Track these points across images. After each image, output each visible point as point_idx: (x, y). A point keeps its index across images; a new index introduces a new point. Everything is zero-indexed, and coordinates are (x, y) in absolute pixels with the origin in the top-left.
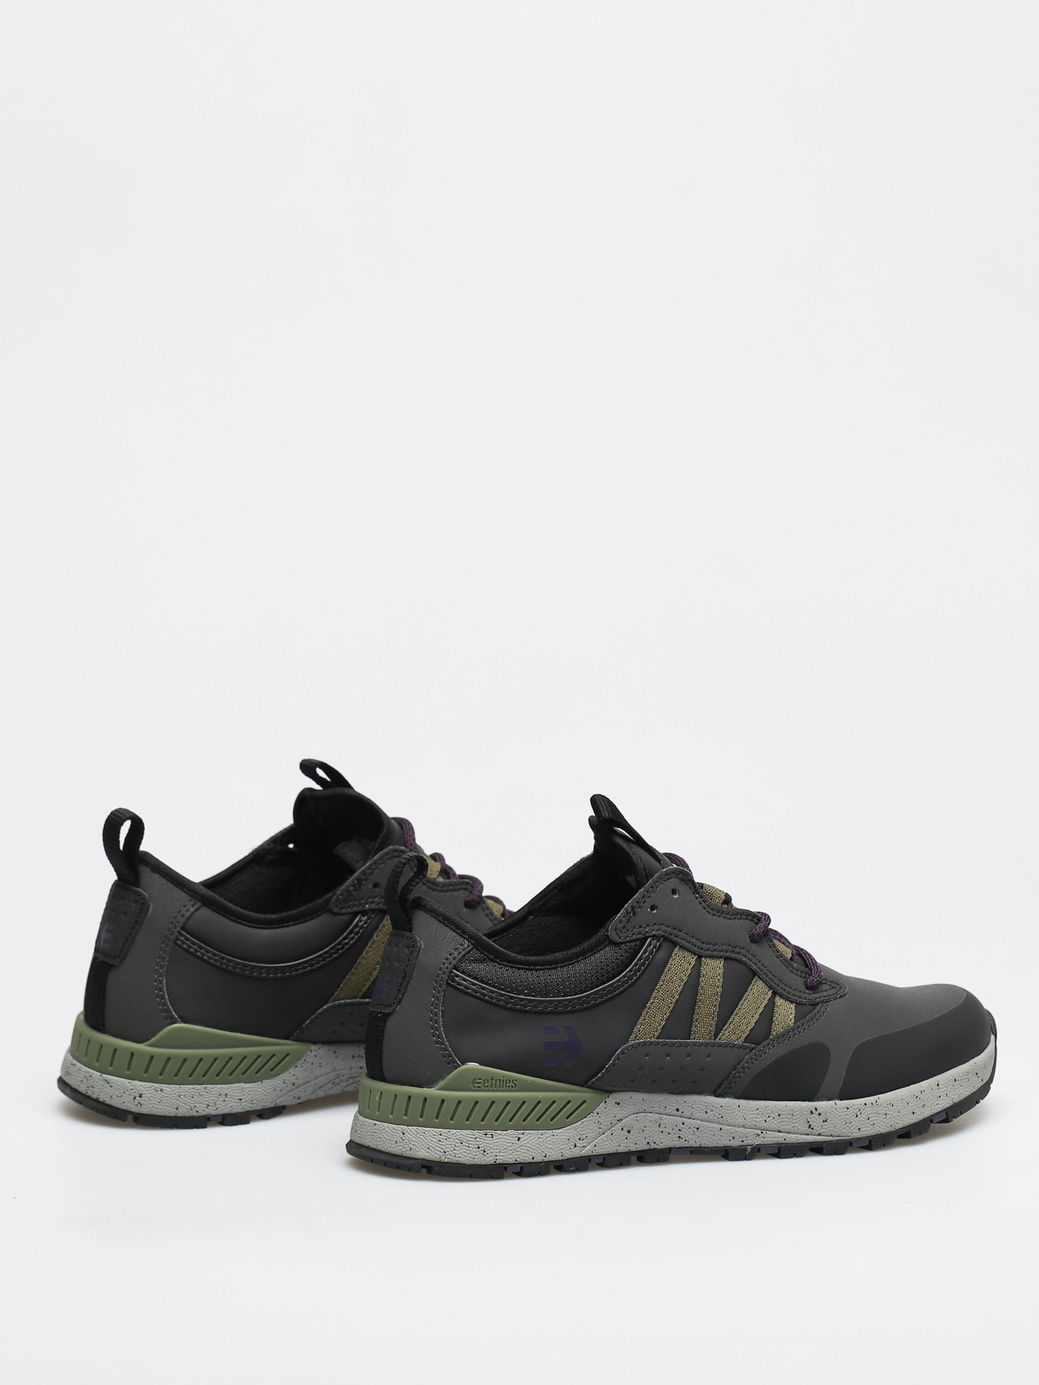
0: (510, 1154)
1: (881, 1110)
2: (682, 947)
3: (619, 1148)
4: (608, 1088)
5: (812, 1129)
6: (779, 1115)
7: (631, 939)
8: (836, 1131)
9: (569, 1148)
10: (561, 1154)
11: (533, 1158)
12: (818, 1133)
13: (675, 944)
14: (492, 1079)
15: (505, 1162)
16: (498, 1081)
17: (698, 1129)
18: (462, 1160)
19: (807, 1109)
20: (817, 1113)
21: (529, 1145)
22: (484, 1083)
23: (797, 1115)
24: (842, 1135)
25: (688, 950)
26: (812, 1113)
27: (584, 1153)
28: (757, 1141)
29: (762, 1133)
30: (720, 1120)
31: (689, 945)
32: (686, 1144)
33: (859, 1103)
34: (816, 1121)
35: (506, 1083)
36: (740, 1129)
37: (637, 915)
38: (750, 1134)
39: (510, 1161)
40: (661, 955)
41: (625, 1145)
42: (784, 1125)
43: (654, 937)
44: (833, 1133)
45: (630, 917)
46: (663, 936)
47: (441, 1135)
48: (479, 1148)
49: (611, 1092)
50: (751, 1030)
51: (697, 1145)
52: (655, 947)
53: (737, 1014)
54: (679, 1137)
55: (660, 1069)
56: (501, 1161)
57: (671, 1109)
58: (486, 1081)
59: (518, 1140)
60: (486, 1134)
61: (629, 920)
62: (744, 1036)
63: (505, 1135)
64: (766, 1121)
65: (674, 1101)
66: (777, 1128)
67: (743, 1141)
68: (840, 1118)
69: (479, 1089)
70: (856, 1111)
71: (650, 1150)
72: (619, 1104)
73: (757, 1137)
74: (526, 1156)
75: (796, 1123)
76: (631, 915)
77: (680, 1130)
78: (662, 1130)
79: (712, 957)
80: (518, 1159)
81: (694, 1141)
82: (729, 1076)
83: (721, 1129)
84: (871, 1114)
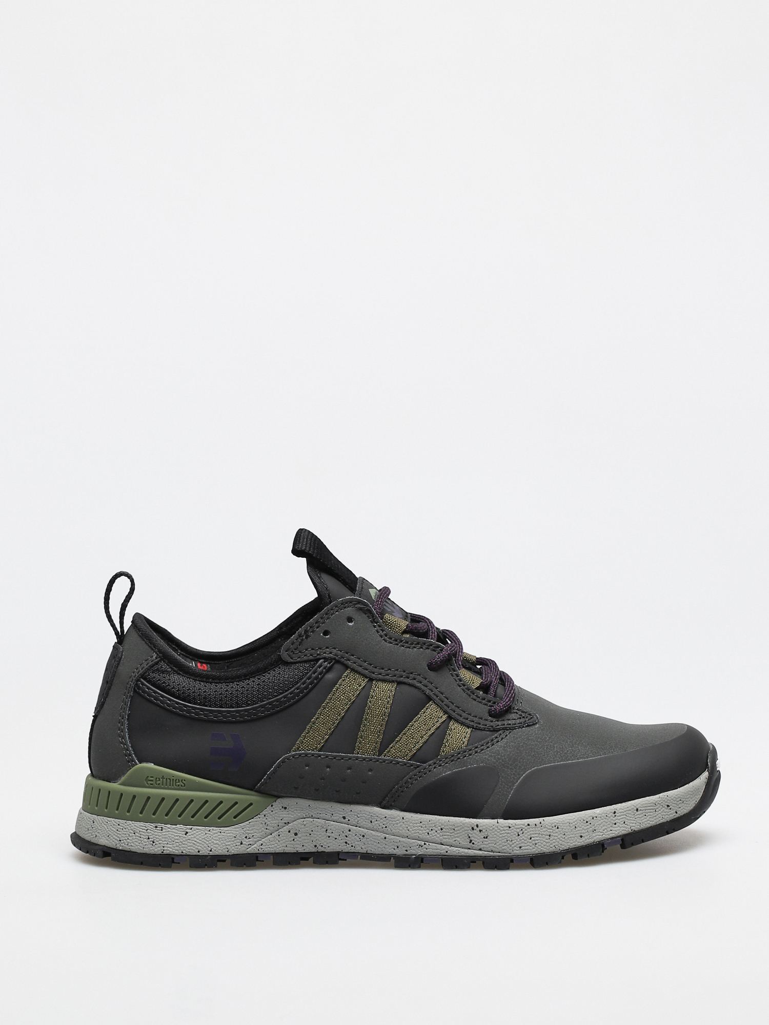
0: (177, 846)
1: (544, 832)
2: (353, 670)
3: (286, 848)
4: (276, 793)
5: (473, 844)
6: (442, 829)
7: (303, 659)
8: (497, 847)
9: (235, 845)
10: (227, 850)
11: (199, 852)
12: (479, 847)
13: (347, 667)
14: (163, 778)
15: (172, 853)
16: (168, 780)
17: (363, 836)
18: (133, 849)
19: (469, 826)
20: (478, 829)
21: (195, 839)
22: (156, 781)
23: (458, 830)
24: (503, 851)
25: (359, 673)
26: (473, 829)
27: (250, 851)
28: (420, 852)
29: (425, 844)
30: (384, 830)
31: (360, 669)
32: (352, 849)
33: (523, 823)
34: (477, 837)
35: (176, 782)
36: (404, 839)
37: (309, 639)
38: (414, 844)
39: (177, 852)
40: (330, 676)
41: (292, 846)
42: (446, 838)
43: (326, 659)
44: (494, 849)
45: (302, 640)
46: (335, 659)
47: (119, 825)
48: (149, 838)
49: (278, 797)
50: (418, 750)
51: (364, 851)
52: (325, 668)
53: (404, 734)
54: (346, 843)
55: (321, 779)
56: (168, 852)
57: (338, 817)
58: (158, 779)
59: (186, 834)
60: (156, 827)
61: (300, 643)
62: (410, 754)
63: (174, 829)
64: (428, 834)
65: (341, 810)
66: (439, 841)
67: (406, 851)
68: (501, 836)
69: (152, 786)
70: (518, 830)
71: (318, 852)
72: (285, 808)
73: (420, 848)
74: (192, 849)
75: (457, 837)
76: (304, 638)
77: (346, 836)
78: (329, 835)
79: (384, 681)
80: (184, 851)
81: (360, 847)
82: (391, 790)
83: (385, 838)
84: (533, 834)
